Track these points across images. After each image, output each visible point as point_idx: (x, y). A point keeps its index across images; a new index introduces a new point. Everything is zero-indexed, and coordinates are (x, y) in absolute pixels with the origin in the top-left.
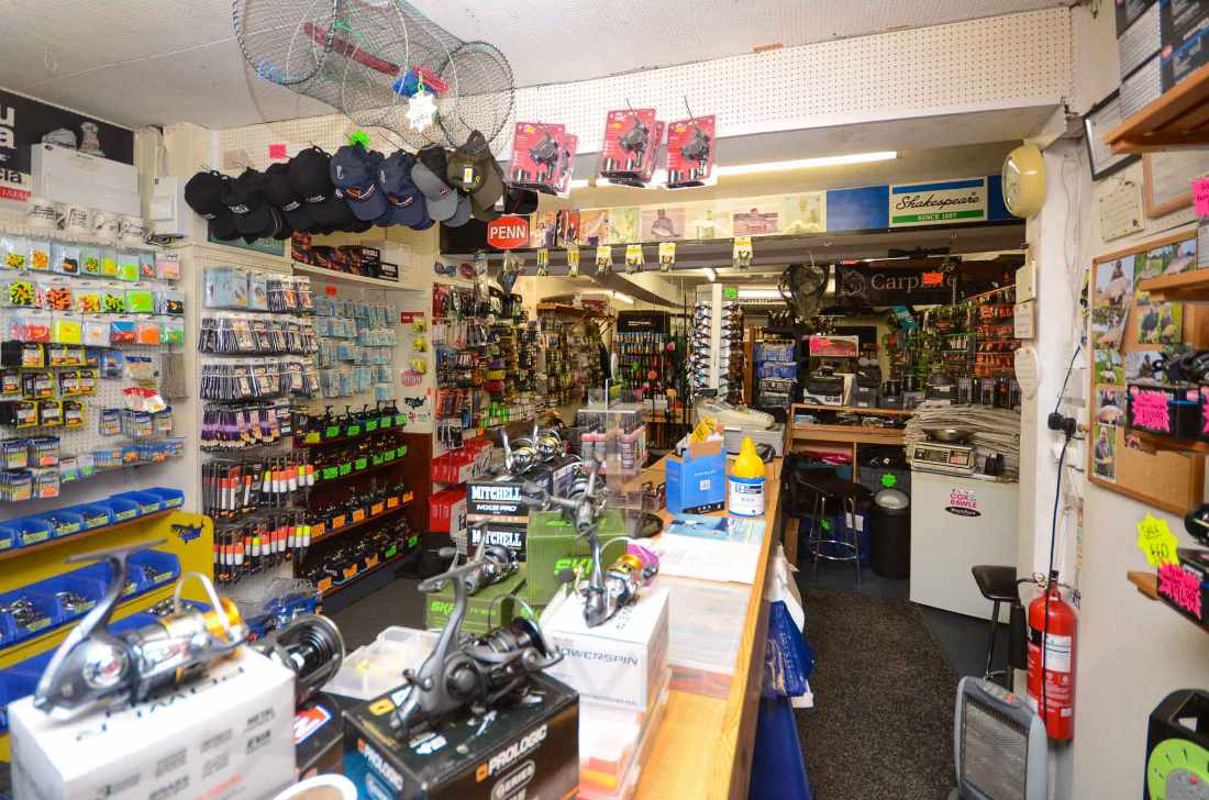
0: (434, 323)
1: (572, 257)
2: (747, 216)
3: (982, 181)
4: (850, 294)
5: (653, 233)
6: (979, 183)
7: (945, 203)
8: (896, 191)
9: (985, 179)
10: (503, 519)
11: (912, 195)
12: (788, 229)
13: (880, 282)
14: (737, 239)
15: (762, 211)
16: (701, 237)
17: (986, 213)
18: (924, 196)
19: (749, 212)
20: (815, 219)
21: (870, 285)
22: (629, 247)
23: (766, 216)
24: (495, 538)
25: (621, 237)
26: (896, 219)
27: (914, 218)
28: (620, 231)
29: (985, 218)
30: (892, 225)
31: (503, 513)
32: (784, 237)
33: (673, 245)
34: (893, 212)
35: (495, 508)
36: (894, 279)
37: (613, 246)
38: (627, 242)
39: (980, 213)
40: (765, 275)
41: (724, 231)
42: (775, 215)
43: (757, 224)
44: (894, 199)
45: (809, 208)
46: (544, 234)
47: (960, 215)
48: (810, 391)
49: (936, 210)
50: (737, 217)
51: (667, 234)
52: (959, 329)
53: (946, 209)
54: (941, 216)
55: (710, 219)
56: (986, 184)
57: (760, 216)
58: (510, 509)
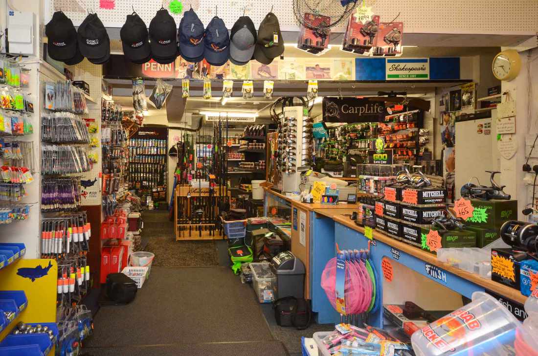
0: (103, 127)
1: (207, 86)
2: (313, 68)
3: (427, 60)
4: (330, 115)
5: (259, 74)
6: (425, 61)
7: (411, 69)
8: (390, 61)
9: (428, 59)
10: (436, 205)
11: (397, 64)
12: (335, 77)
13: (346, 109)
14: (310, 81)
15: (322, 66)
16: (287, 78)
17: (429, 76)
18: (402, 65)
19: (315, 66)
20: (349, 73)
21: (341, 110)
22: (244, 81)
23: (323, 69)
24: (433, 214)
25: (238, 76)
26: (390, 76)
27: (397, 76)
28: (238, 73)
29: (428, 78)
30: (387, 79)
31: (437, 202)
32: (334, 82)
33: (273, 82)
34: (388, 72)
35: (433, 201)
36: (353, 108)
37: (234, 81)
38: (242, 79)
39: (426, 76)
40: (255, 103)
41: (301, 76)
42: (328, 69)
43: (319, 73)
44: (388, 66)
45: (347, 67)
46: (186, 70)
47: (418, 76)
48: (325, 170)
49: (407, 72)
50: (308, 68)
51: (267, 75)
52: (362, 137)
53: (412, 72)
54: (409, 76)
55: (293, 69)
56: (428, 61)
57: (321, 69)
58: (439, 200)
